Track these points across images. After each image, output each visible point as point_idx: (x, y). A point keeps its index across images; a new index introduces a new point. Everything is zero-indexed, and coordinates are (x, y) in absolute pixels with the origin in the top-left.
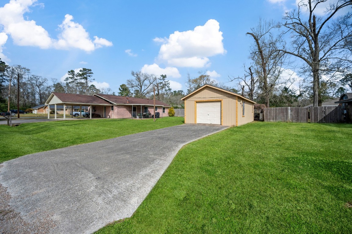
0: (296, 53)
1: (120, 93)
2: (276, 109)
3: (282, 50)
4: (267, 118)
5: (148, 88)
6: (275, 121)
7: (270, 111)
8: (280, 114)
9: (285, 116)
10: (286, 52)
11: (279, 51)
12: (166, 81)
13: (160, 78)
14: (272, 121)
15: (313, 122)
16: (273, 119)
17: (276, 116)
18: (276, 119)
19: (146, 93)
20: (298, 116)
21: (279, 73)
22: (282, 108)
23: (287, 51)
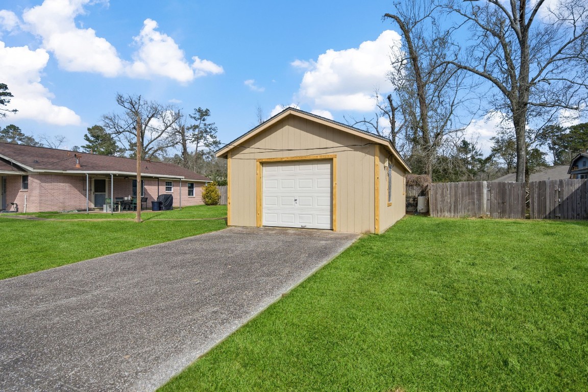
0: (481, 70)
1: (88, 147)
2: (456, 187)
3: (452, 63)
4: (436, 206)
5: (159, 136)
6: (453, 214)
7: (443, 192)
8: (464, 198)
9: (476, 202)
10: (460, 67)
11: (447, 65)
12: (207, 122)
13: (193, 116)
14: (447, 214)
15: (536, 215)
16: (450, 211)
17: (456, 202)
18: (456, 210)
19: (156, 148)
20: (503, 203)
21: (452, 108)
22: (469, 184)
23: (463, 65)
